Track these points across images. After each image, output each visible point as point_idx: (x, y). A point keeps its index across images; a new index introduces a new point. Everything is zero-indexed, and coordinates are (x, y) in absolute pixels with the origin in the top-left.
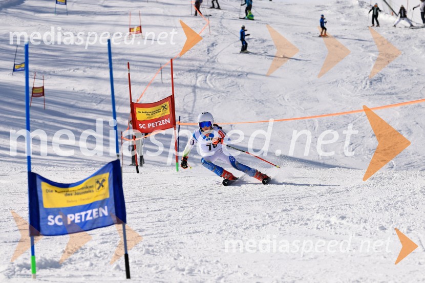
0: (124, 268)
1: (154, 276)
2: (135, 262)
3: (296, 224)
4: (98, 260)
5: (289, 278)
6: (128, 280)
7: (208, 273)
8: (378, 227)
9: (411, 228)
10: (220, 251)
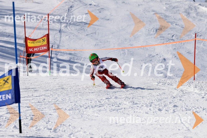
0: (19, 128)
1: (35, 132)
2: (25, 124)
3: (113, 106)
4: (4, 123)
5: (108, 135)
6: (21, 134)
7: (64, 131)
8: (157, 109)
9: (175, 110)
10: (71, 120)
